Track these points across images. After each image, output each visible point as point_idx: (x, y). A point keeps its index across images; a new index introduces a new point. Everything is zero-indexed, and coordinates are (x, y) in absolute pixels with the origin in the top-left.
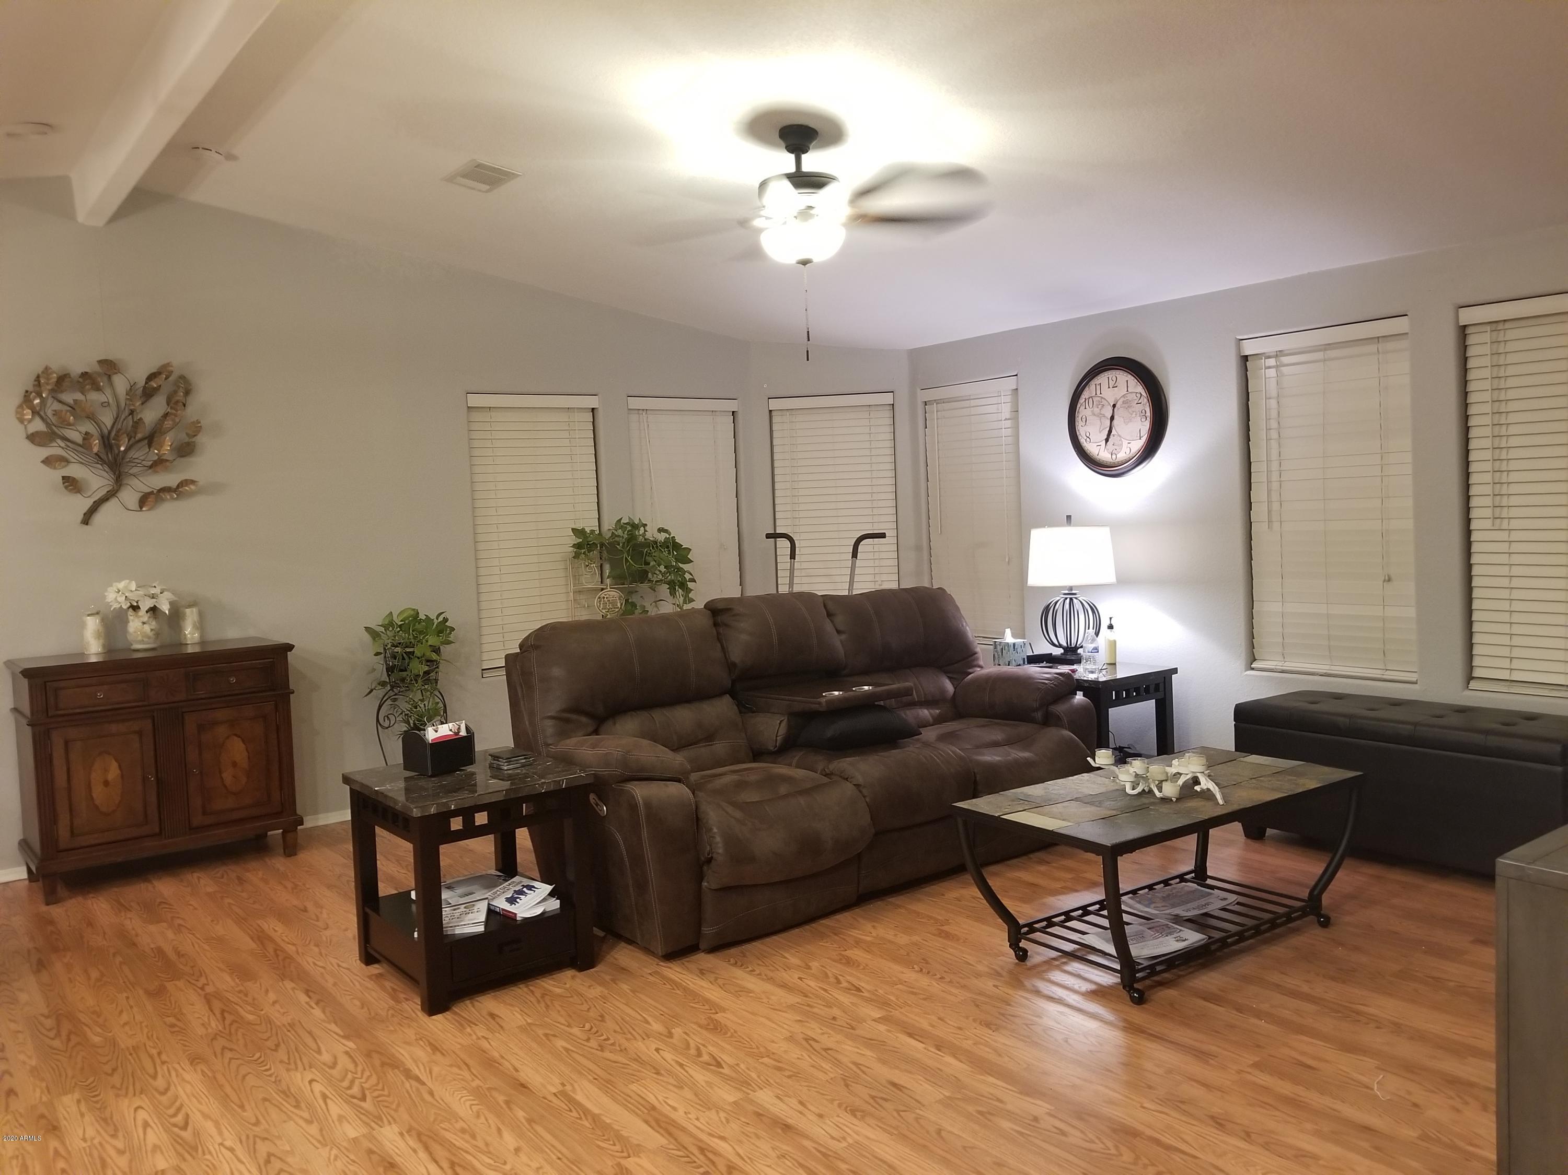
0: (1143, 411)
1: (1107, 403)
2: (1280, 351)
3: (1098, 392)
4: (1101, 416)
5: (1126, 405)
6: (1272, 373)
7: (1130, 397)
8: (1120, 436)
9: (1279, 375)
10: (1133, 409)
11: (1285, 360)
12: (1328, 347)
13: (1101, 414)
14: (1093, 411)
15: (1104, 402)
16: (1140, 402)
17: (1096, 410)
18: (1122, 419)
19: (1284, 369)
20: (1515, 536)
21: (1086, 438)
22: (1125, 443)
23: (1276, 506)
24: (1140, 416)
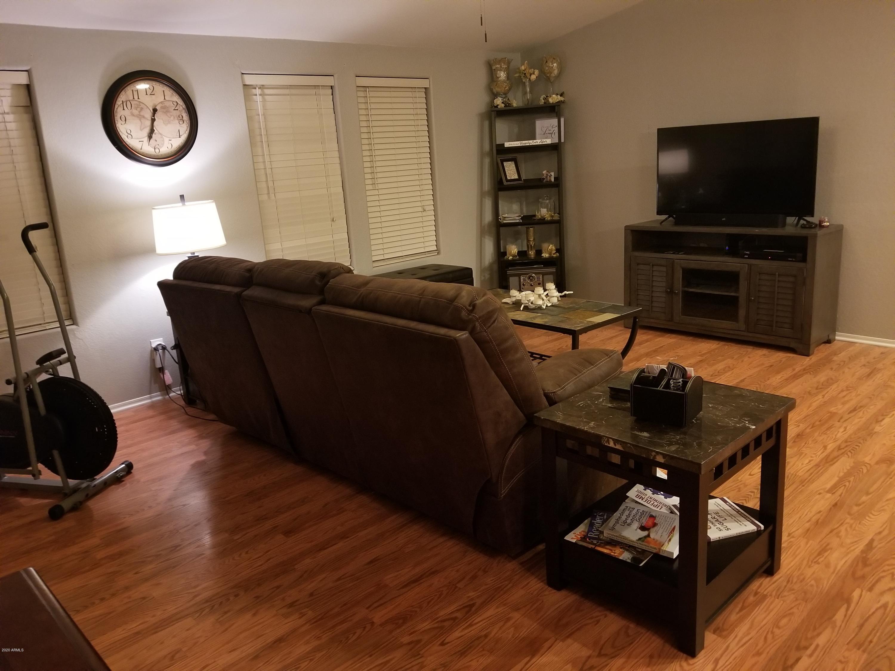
0: (180, 116)
1: (145, 107)
2: (262, 85)
3: (136, 97)
4: (141, 117)
5: (165, 110)
6: (259, 98)
7: (167, 104)
8: (161, 134)
9: (264, 101)
10: (171, 114)
11: (267, 91)
12: (291, 87)
13: (140, 115)
14: (132, 112)
15: (142, 105)
16: (176, 109)
17: (136, 112)
18: (162, 121)
19: (266, 97)
20: (381, 192)
21: (127, 134)
22: (166, 140)
23: (270, 184)
24: (178, 119)
